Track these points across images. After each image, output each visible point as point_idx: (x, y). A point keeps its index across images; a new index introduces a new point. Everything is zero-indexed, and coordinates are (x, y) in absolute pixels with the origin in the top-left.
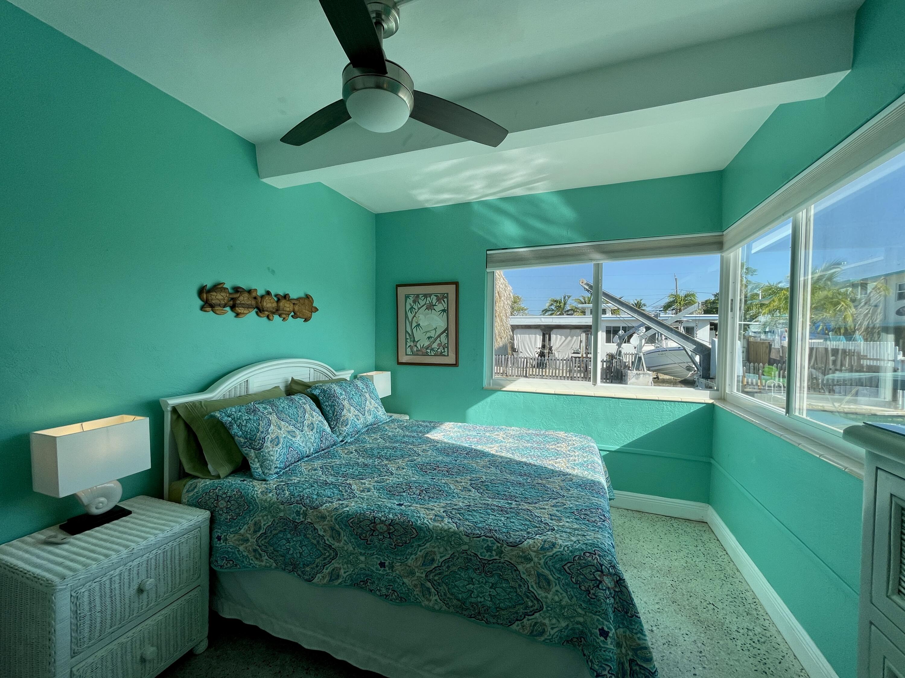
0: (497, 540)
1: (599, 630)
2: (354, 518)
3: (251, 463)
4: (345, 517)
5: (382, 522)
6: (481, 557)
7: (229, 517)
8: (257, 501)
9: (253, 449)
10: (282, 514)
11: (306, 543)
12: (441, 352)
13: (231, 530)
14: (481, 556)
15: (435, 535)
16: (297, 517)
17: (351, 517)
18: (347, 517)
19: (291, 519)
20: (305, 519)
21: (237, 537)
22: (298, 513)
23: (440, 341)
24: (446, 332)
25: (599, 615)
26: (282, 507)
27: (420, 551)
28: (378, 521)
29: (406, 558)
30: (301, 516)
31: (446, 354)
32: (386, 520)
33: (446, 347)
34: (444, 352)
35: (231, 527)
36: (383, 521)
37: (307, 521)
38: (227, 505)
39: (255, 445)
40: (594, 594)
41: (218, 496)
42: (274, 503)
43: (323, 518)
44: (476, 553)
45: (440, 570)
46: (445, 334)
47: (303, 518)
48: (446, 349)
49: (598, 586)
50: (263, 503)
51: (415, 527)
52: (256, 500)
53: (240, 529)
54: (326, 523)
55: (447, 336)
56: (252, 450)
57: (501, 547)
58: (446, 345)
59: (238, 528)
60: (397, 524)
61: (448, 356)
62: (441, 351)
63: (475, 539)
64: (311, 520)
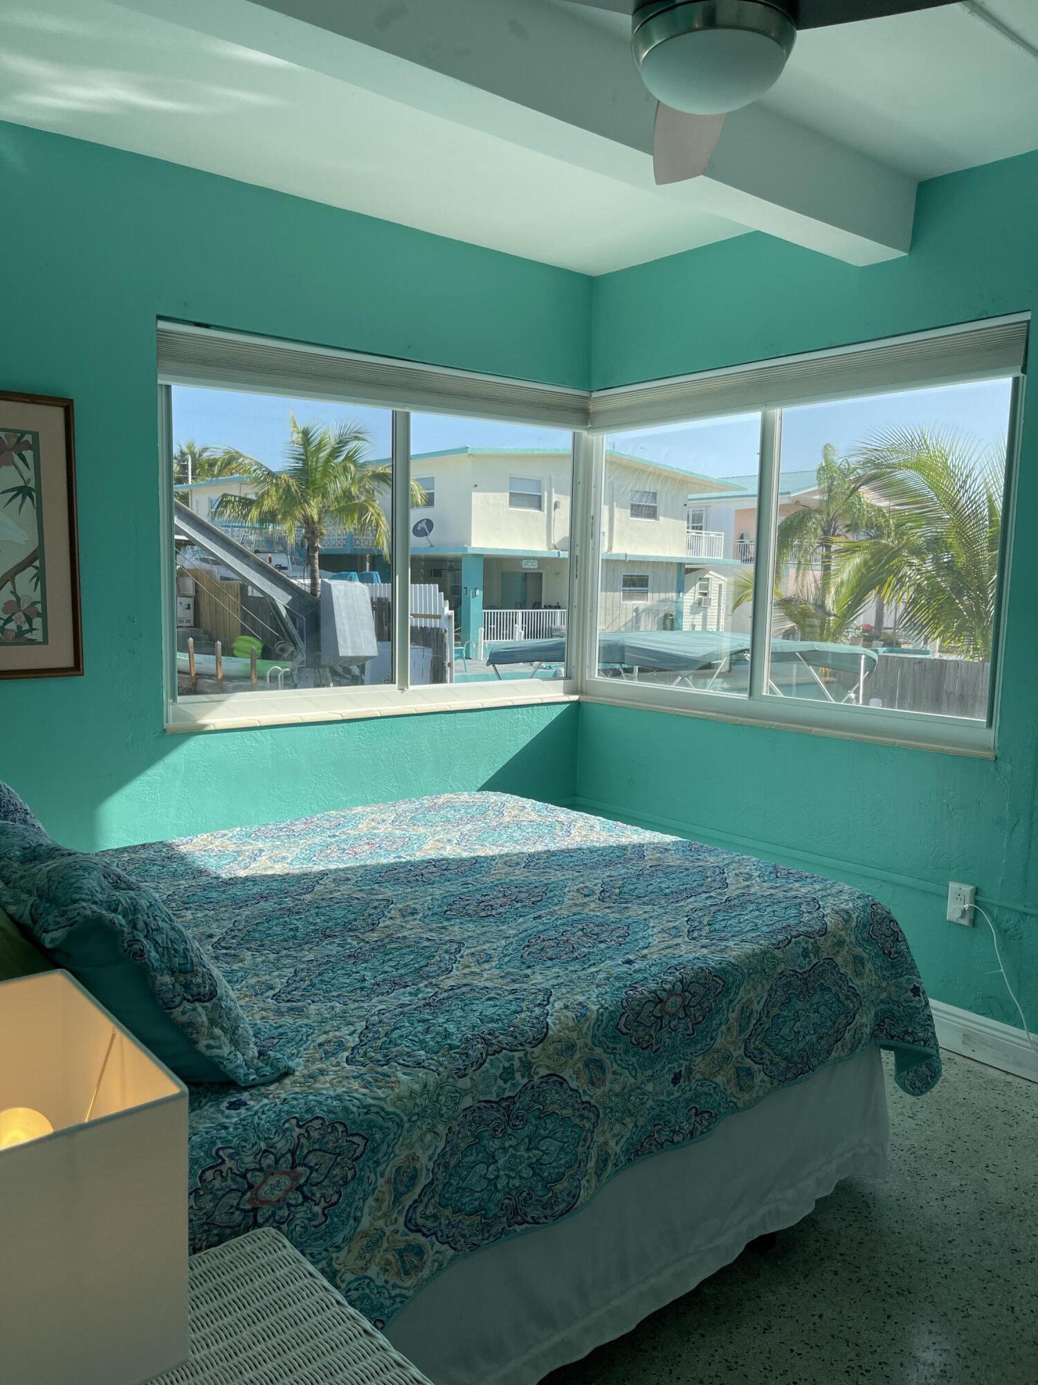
0: (807, 935)
1: (911, 990)
2: (624, 1013)
3: (209, 1047)
4: (609, 1021)
5: (671, 993)
6: (801, 972)
7: (317, 1209)
8: (391, 1109)
9: (199, 1000)
10: (468, 1102)
11: (550, 1127)
12: (20, 633)
13: (339, 1239)
14: (802, 968)
15: (746, 971)
16: (508, 1085)
17: (618, 1014)
18: (612, 1020)
19: (494, 1098)
20: (531, 1077)
21: (357, 1246)
22: (508, 1074)
23: (14, 593)
24: (37, 563)
25: (906, 974)
26: (464, 1083)
27: (733, 1011)
28: (664, 995)
29: (712, 1039)
30: (518, 1075)
31: (37, 635)
32: (673, 987)
33: (38, 615)
34: (31, 630)
35: (332, 1232)
36: (670, 991)
37: (536, 1078)
38: (295, 1179)
40: (896, 952)
41: (244, 1176)
42: (440, 1086)
43: (571, 1047)
44: (794, 968)
45: (761, 1024)
46: (31, 571)
47: (523, 1076)
48: (37, 622)
49: (897, 940)
50: (410, 1104)
51: (716, 974)
52: (382, 1109)
53: (357, 1220)
54: (577, 1056)
55: (40, 577)
56: (197, 1004)
57: (816, 942)
58: (39, 606)
59: (352, 1221)
60: (691, 983)
61: (45, 641)
62: (19, 627)
63: (787, 947)
64: (548, 1067)
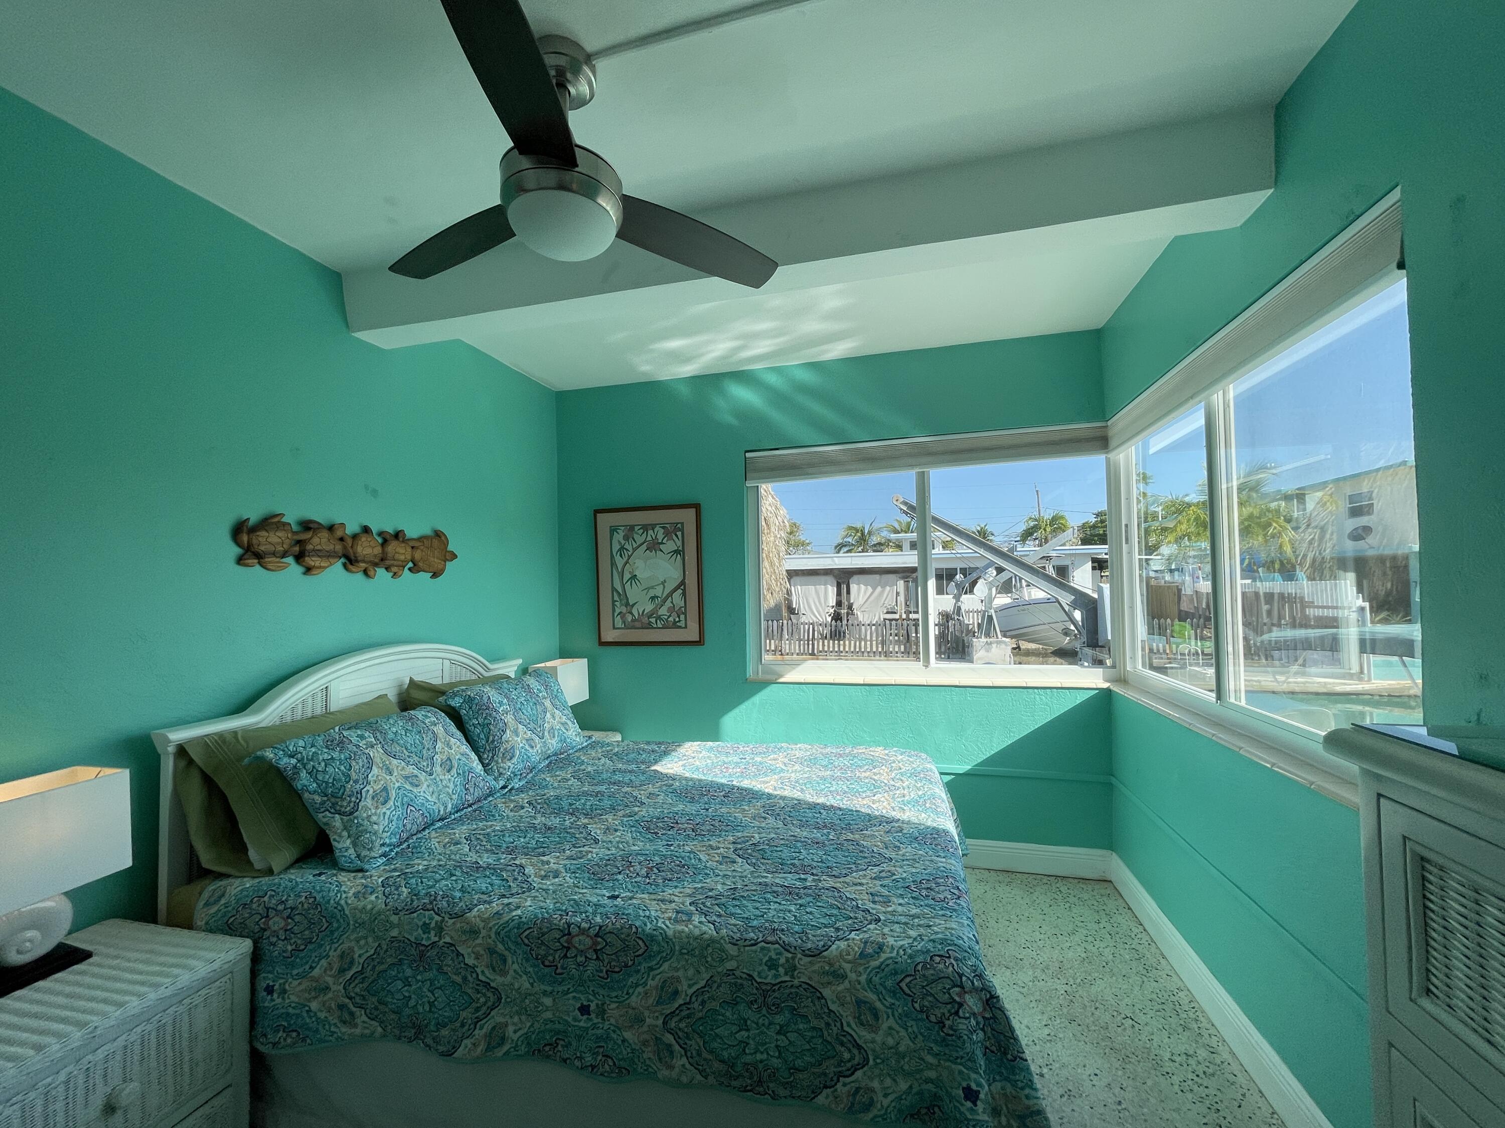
0: (786, 947)
1: (963, 1089)
2: (531, 928)
3: (334, 840)
4: (514, 928)
5: (583, 932)
6: (759, 980)
7: (289, 948)
8: (347, 912)
9: (339, 814)
10: (395, 933)
11: (442, 982)
12: (675, 622)
13: (295, 972)
14: (760, 977)
15: (677, 948)
16: (425, 936)
17: (526, 926)
18: (518, 928)
19: (413, 939)
20: (440, 938)
21: (306, 984)
22: (426, 927)
23: (672, 602)
24: (682, 587)
25: (961, 1064)
26: (394, 919)
27: (653, 979)
28: (574, 930)
29: (627, 994)
30: (433, 933)
31: (682, 624)
32: (590, 928)
33: (683, 613)
34: (680, 621)
35: (293, 966)
36: (584, 929)
37: (443, 940)
38: (287, 924)
39: (341, 806)
40: (951, 1028)
41: (268, 909)
42: (379, 913)
43: (474, 932)
44: (751, 973)
45: (689, 1009)
46: (680, 591)
47: (436, 936)
48: (682, 617)
49: (957, 1013)
50: (358, 915)
51: (642, 937)
52: (344, 910)
53: (312, 968)
54: (479, 941)
55: (684, 594)
56: (337, 815)
57: (793, 958)
58: (683, 609)
59: (307, 967)
60: (610, 932)
61: (686, 627)
62: (674, 620)
63: (747, 948)
64: (452, 938)
